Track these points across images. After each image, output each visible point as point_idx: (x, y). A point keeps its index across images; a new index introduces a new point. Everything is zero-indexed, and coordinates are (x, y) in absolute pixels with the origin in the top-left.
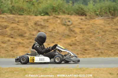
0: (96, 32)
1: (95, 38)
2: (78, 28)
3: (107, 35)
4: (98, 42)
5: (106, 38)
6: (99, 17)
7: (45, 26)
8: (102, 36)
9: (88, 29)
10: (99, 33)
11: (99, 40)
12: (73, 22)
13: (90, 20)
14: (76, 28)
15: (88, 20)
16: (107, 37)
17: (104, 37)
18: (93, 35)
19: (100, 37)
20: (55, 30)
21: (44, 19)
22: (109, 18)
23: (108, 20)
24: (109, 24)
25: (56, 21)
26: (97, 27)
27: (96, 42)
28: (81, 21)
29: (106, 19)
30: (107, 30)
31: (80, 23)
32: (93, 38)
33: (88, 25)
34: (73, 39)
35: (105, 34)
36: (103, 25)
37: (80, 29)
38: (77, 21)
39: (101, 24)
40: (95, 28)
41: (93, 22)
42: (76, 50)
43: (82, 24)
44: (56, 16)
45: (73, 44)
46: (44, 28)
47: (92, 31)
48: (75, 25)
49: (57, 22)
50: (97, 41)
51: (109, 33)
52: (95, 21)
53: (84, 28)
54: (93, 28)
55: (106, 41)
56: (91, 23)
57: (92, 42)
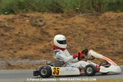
0: (75, 34)
1: (76, 41)
2: (53, 29)
3: (91, 37)
4: (80, 46)
5: (90, 41)
6: (79, 14)
7: (10, 28)
8: (84, 39)
9: (65, 30)
10: (80, 34)
11: (80, 44)
12: (47, 22)
13: (68, 18)
14: (50, 29)
15: (65, 18)
16: (91, 39)
17: (86, 39)
18: (73, 38)
19: (82, 40)
20: (22, 33)
21: (8, 19)
22: (93, 15)
23: (92, 18)
24: (92, 22)
25: (23, 21)
26: (78, 27)
27: (76, 47)
28: (56, 19)
29: (88, 16)
30: (91, 31)
31: (55, 23)
32: (72, 42)
33: (66, 24)
34: (47, 44)
35: (88, 36)
36: (85, 25)
37: (56, 31)
38: (51, 20)
39: (82, 23)
40: (75, 29)
41: (72, 21)
42: (51, 58)
43: (58, 24)
44: (23, 14)
45: (47, 50)
46: (9, 31)
47: (71, 32)
48: (49, 25)
49: (25, 22)
50: (78, 45)
51: (93, 34)
52: (74, 20)
53: (60, 29)
54: (72, 29)
55: (90, 45)
56: (69, 22)
57: (72, 47)
